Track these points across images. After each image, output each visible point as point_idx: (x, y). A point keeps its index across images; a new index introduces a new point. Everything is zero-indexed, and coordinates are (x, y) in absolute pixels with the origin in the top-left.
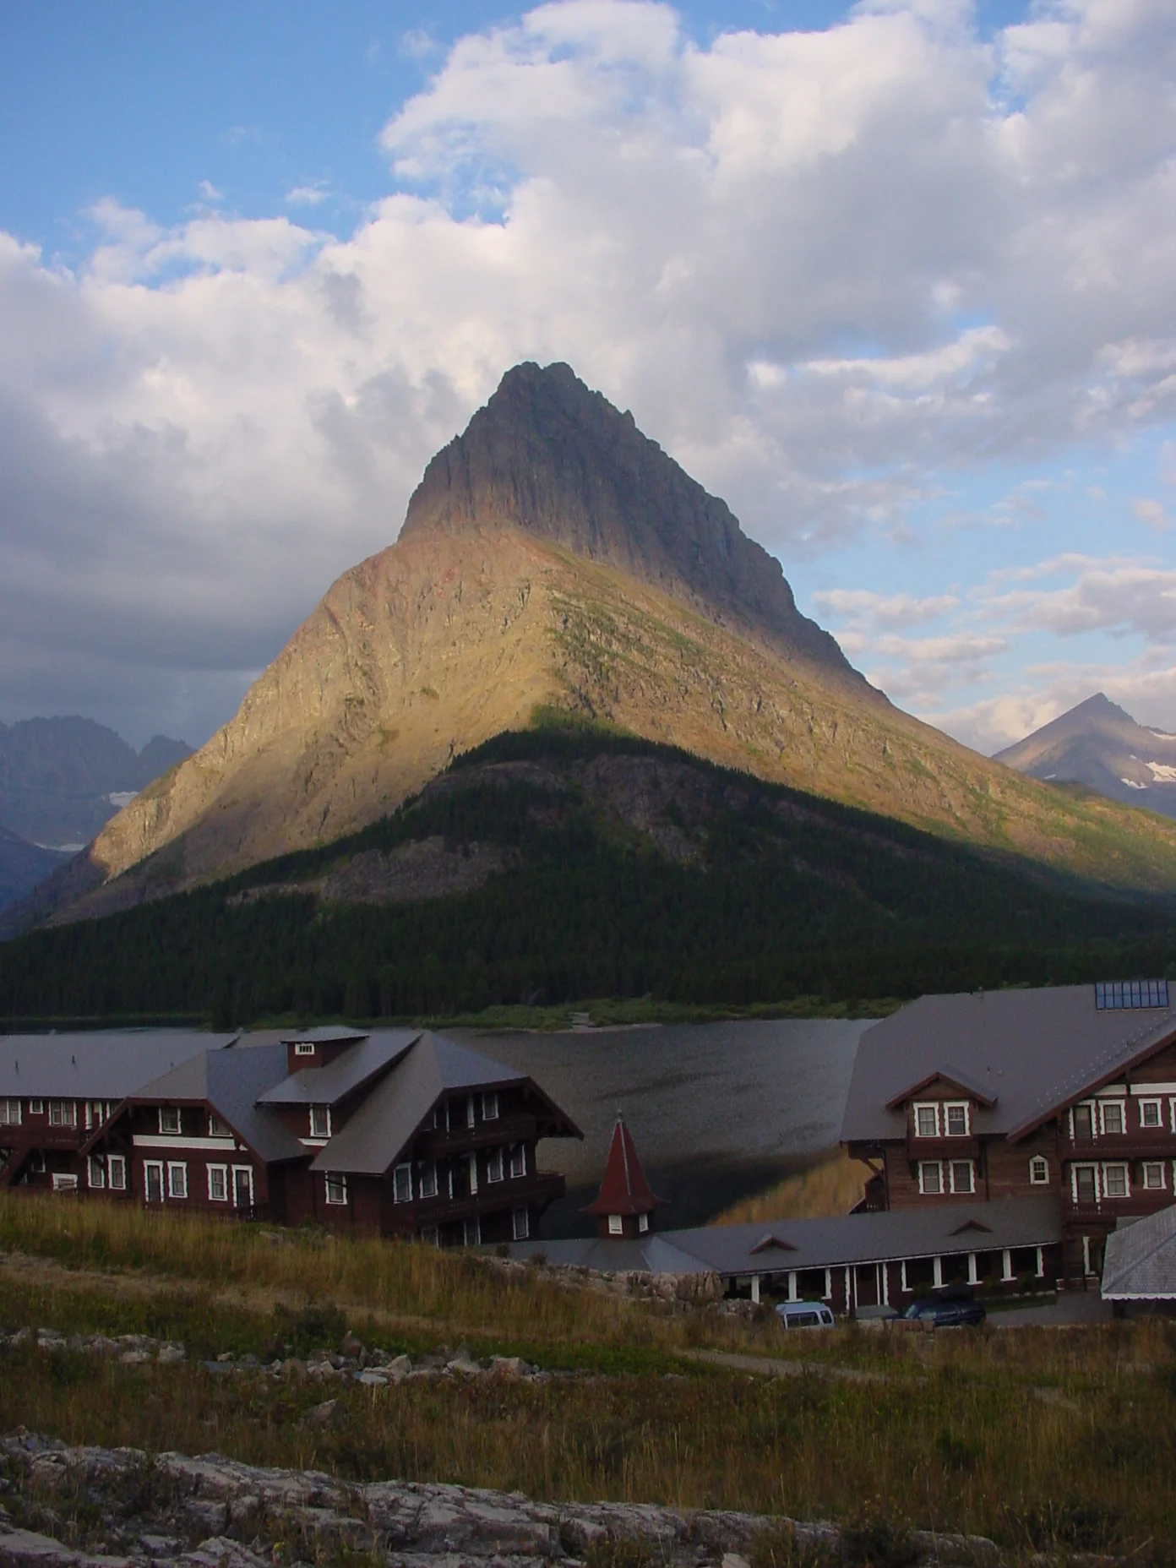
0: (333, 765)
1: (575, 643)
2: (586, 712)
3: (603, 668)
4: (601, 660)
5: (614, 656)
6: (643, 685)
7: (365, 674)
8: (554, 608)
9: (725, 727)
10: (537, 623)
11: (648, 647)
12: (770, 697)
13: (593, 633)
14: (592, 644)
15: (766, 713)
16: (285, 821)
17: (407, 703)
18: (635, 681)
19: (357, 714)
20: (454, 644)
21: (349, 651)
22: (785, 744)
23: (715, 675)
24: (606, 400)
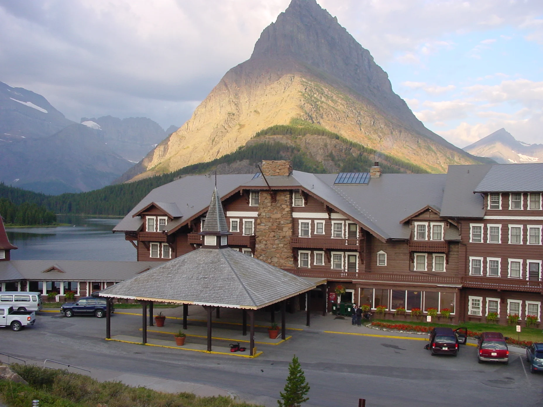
0: (222, 136)
1: (308, 97)
2: (310, 121)
3: (318, 106)
4: (317, 103)
5: (322, 102)
6: (332, 113)
7: (235, 105)
8: (302, 84)
9: (361, 129)
10: (296, 89)
11: (335, 100)
12: (378, 120)
13: (315, 94)
14: (315, 98)
15: (376, 126)
16: (204, 154)
17: (249, 115)
18: (329, 111)
19: (232, 118)
20: (267, 95)
21: (231, 96)
22: (382, 137)
23: (359, 111)
24: (328, 12)
